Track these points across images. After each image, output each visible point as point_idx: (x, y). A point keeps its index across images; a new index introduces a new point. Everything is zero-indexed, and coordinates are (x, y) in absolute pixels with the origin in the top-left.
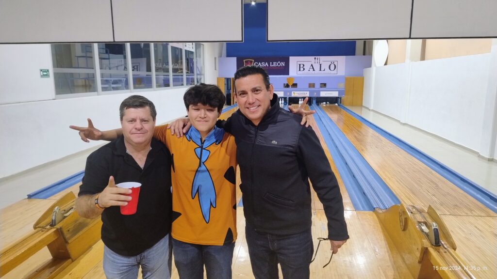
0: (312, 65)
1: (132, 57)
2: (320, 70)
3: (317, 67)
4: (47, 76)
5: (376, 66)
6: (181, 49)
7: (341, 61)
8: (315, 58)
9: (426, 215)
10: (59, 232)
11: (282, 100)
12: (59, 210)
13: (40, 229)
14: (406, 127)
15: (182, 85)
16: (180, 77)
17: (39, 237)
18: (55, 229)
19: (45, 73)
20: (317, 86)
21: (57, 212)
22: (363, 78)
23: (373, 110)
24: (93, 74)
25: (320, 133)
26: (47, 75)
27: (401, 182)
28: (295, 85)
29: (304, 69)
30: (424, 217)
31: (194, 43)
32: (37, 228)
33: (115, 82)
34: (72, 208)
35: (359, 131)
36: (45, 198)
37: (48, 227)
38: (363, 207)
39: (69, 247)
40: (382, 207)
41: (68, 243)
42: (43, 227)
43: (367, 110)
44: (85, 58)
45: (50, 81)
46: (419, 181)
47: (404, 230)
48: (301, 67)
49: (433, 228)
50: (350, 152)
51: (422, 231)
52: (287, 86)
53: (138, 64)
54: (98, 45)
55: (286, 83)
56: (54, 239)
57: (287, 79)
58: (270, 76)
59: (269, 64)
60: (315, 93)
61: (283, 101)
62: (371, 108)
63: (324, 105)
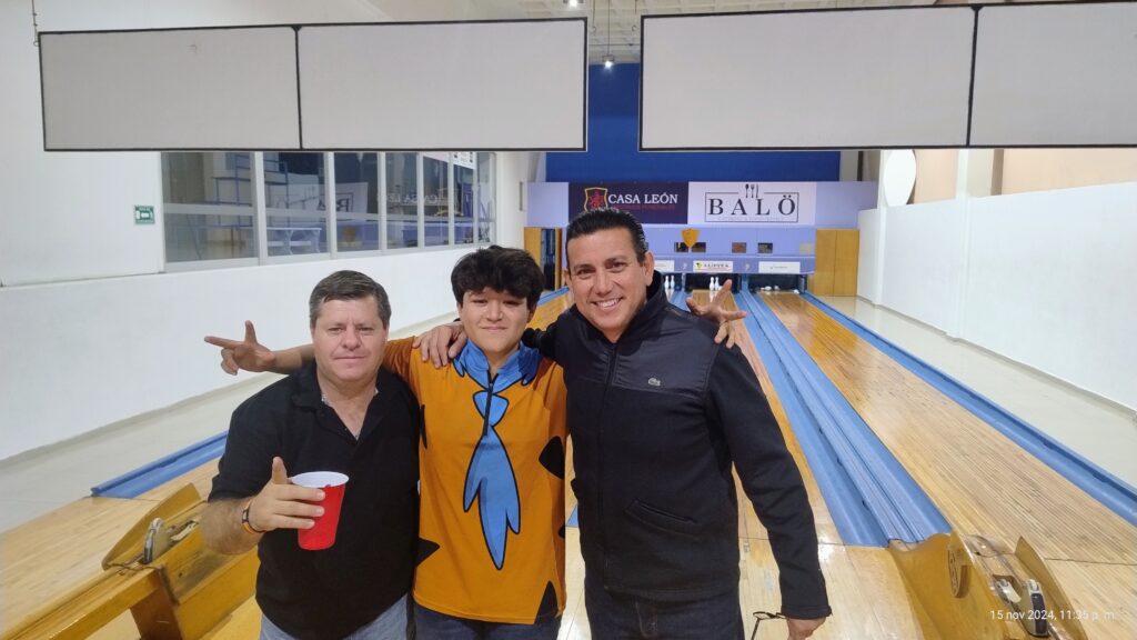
0: (740, 202)
1: (338, 180)
2: (759, 213)
3: (751, 206)
4: (150, 220)
5: (887, 205)
6: (445, 164)
7: (807, 193)
8: (747, 186)
9: (1014, 561)
10: (159, 577)
11: (670, 280)
12: (162, 526)
13: (117, 569)
14: (959, 348)
15: (446, 243)
16: (441, 225)
17: (113, 588)
18: (151, 571)
19: (146, 215)
20: (752, 249)
21: (157, 529)
22: (858, 232)
23: (881, 307)
24: (251, 217)
25: (759, 357)
26: (149, 218)
27: (952, 478)
28: (700, 247)
29: (721, 211)
30: (1008, 565)
31: (474, 153)
32: (110, 566)
33: (298, 236)
34: (192, 522)
35: (850, 355)
36: (131, 496)
37: (135, 565)
38: (862, 536)
39: (179, 613)
40: (907, 537)
41: (179, 604)
42: (124, 566)
43: (870, 306)
44: (233, 182)
45: (156, 233)
46: (994, 477)
47: (961, 593)
48: (714, 206)
49: (1031, 592)
50: (830, 403)
51: (1004, 598)
52: (683, 248)
53: (349, 197)
54: (265, 156)
55: (680, 240)
56: (147, 594)
57: (684, 232)
58: (645, 226)
59: (642, 199)
60: (748, 266)
61: (673, 283)
62: (878, 301)
63: (768, 293)
